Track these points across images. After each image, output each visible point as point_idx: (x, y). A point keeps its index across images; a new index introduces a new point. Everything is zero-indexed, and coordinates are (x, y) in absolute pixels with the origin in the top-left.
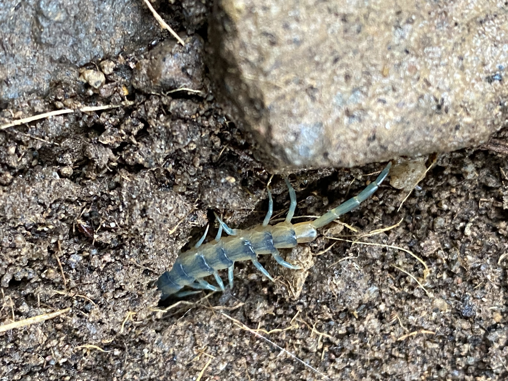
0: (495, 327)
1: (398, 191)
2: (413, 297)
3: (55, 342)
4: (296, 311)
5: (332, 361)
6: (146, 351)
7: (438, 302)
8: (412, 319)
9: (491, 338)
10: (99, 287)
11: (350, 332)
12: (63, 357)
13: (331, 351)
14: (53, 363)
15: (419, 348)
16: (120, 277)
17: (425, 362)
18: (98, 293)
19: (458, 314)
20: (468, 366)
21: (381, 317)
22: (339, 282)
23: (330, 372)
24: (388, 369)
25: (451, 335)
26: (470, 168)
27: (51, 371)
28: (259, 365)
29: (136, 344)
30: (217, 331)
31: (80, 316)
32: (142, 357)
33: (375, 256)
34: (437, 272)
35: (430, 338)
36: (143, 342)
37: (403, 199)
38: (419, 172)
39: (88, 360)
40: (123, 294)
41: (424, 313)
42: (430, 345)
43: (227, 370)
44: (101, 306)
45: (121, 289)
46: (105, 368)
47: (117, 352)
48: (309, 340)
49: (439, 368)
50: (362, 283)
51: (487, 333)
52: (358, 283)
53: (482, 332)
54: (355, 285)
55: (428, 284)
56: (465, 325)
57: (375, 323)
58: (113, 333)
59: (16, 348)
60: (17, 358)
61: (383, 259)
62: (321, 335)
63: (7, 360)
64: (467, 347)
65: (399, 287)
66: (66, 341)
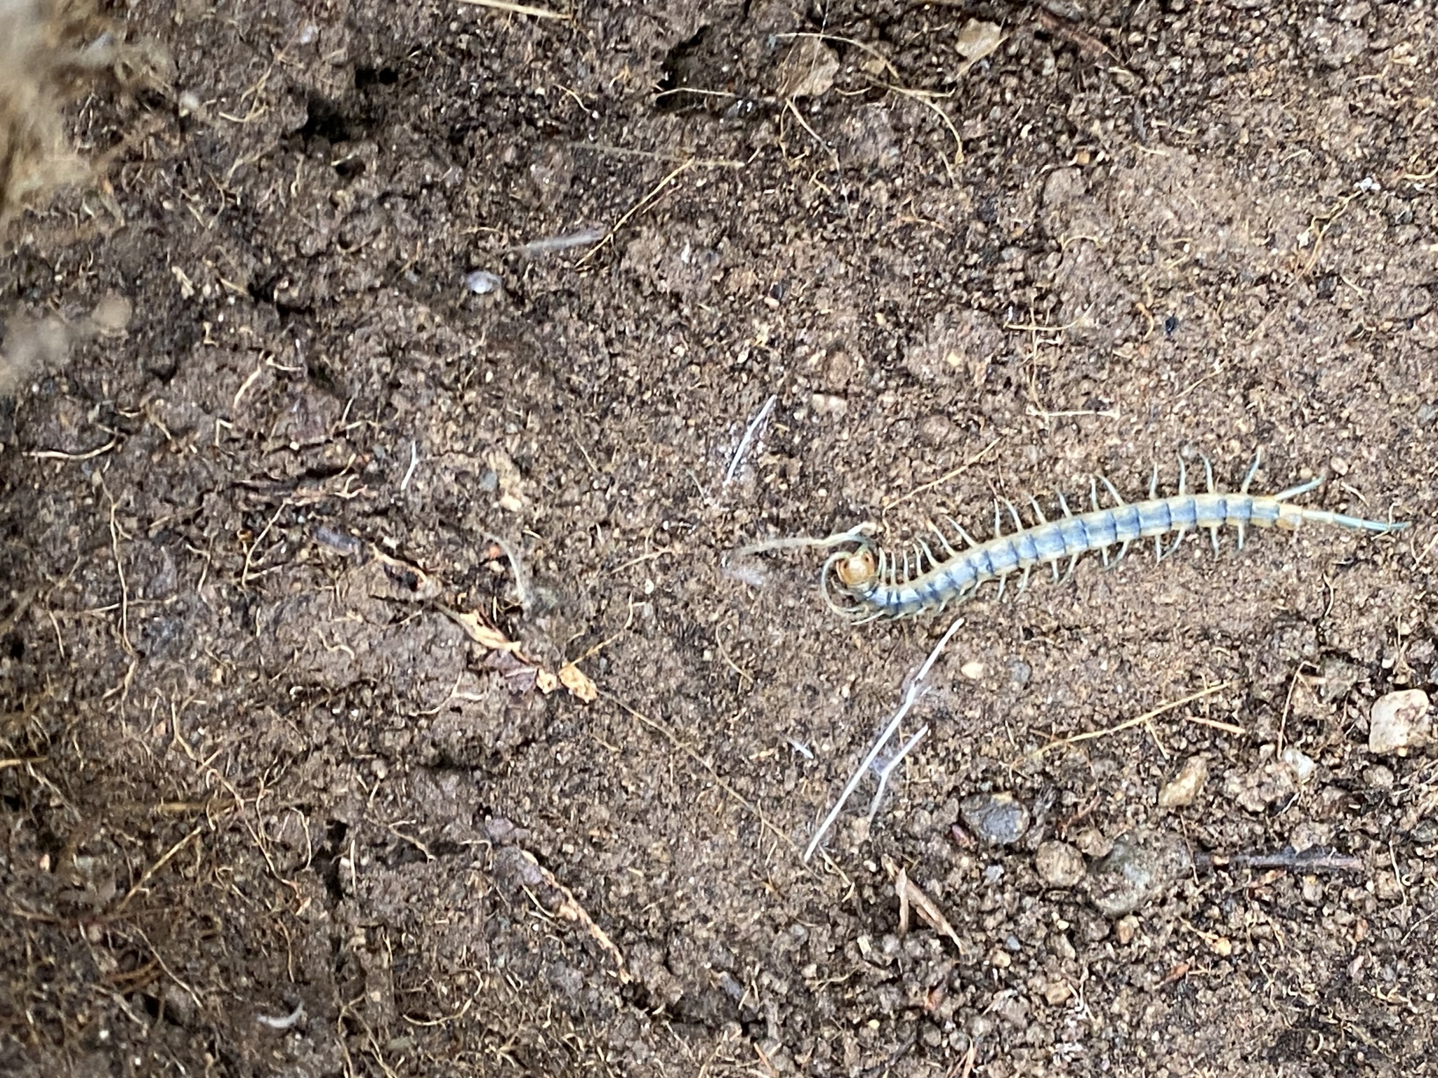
0: (1014, 243)
1: (962, 59)
2: (935, 183)
3: (540, 64)
4: (802, 151)
5: (821, 225)
6: (625, 130)
7: (962, 196)
8: (928, 208)
9: (1005, 254)
10: (605, 29)
11: (852, 197)
12: (543, 85)
13: (825, 213)
14: (528, 91)
15: (922, 243)
16: (630, 24)
17: (925, 261)
18: (601, 36)
19: (978, 215)
20: (971, 280)
21: (893, 195)
22: (858, 125)
23: (816, 238)
24: (878, 251)
25: (963, 237)
26: (1050, 62)
27: (523, 99)
28: (741, 198)
29: (619, 117)
30: (709, 139)
31: (574, 52)
32: (620, 135)
33: (911, 120)
34: (974, 164)
35: (940, 235)
36: (626, 117)
37: (964, 69)
38: (989, 41)
39: (564, 109)
40: (626, 47)
41: (943, 205)
42: (935, 242)
43: (704, 187)
44: (599, 52)
45: (627, 40)
46: (578, 130)
47: (596, 115)
48: (804, 189)
49: (938, 275)
50: (883, 140)
51: (1001, 248)
52: (880, 137)
53: (997, 243)
54: (875, 136)
55: (959, 173)
56: (980, 226)
57: (884, 197)
58: (600, 90)
59: (500, 55)
60: (496, 66)
61: (919, 129)
62: (821, 186)
63: (486, 62)
64: (974, 258)
65: (926, 167)
66: (551, 68)
